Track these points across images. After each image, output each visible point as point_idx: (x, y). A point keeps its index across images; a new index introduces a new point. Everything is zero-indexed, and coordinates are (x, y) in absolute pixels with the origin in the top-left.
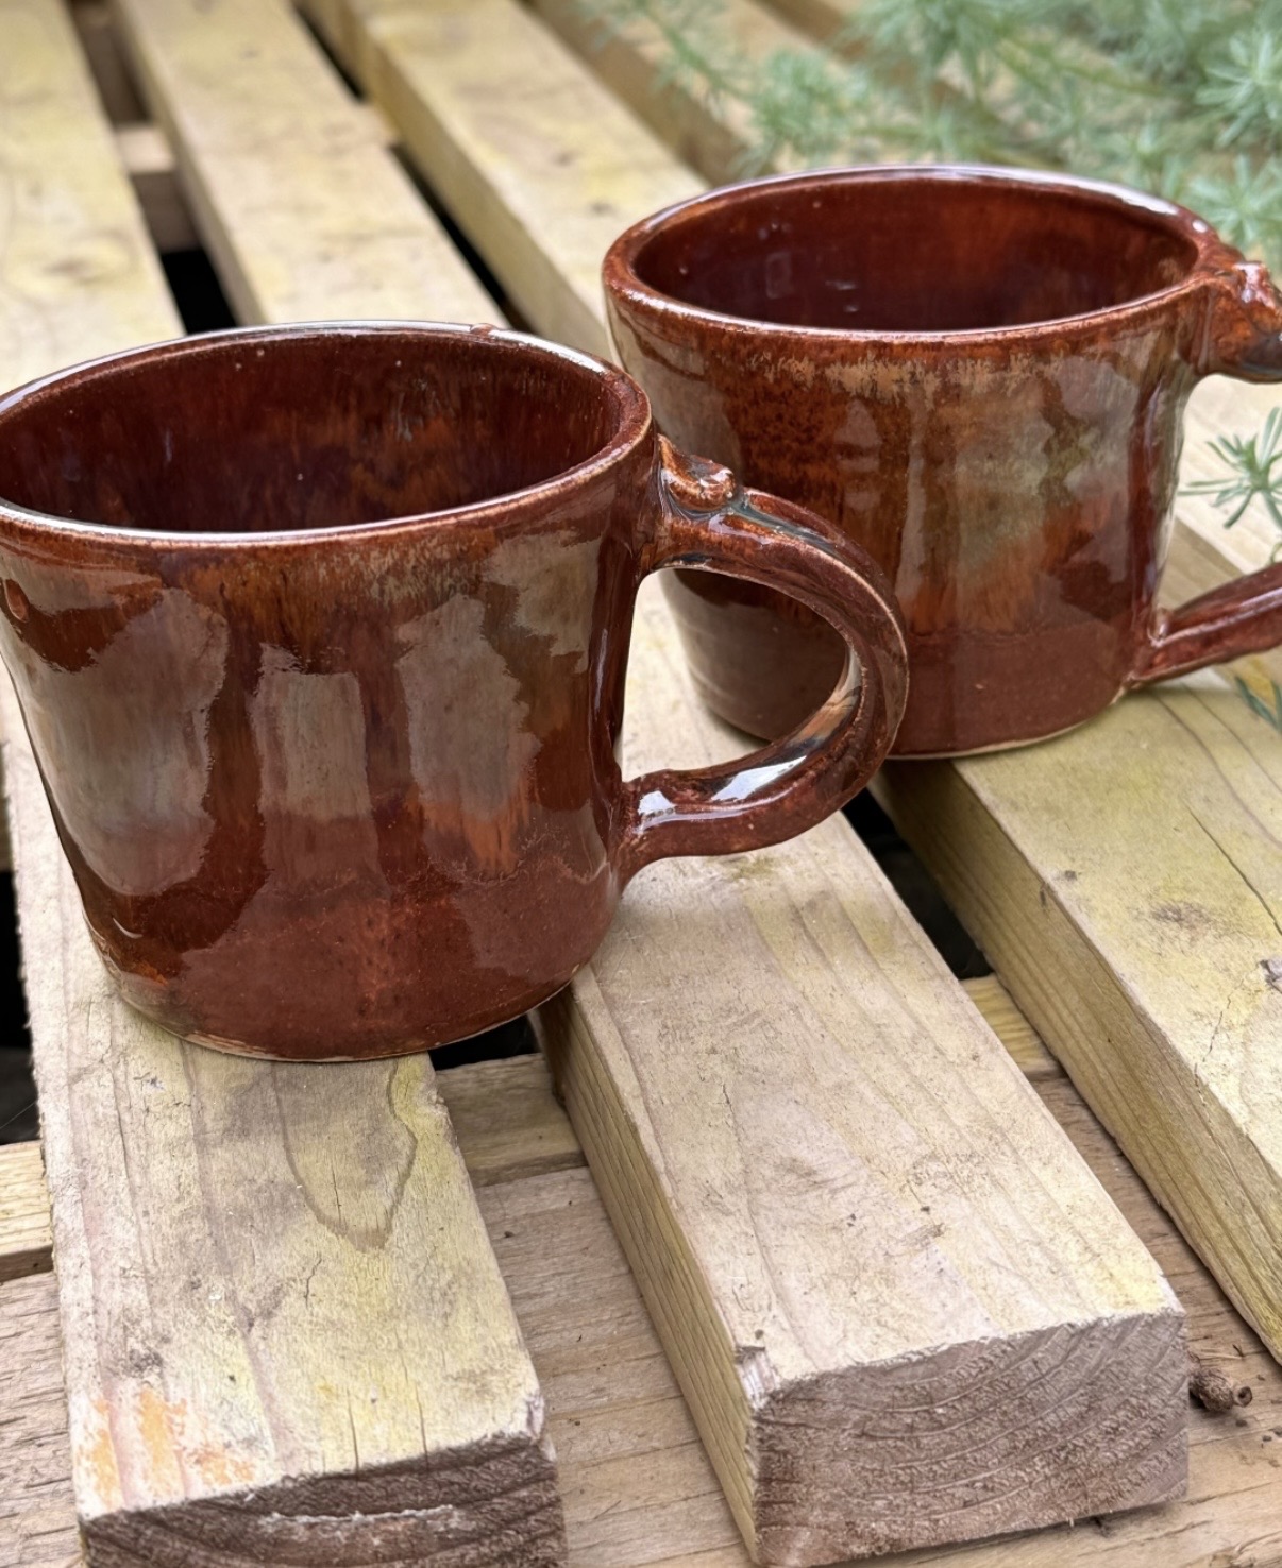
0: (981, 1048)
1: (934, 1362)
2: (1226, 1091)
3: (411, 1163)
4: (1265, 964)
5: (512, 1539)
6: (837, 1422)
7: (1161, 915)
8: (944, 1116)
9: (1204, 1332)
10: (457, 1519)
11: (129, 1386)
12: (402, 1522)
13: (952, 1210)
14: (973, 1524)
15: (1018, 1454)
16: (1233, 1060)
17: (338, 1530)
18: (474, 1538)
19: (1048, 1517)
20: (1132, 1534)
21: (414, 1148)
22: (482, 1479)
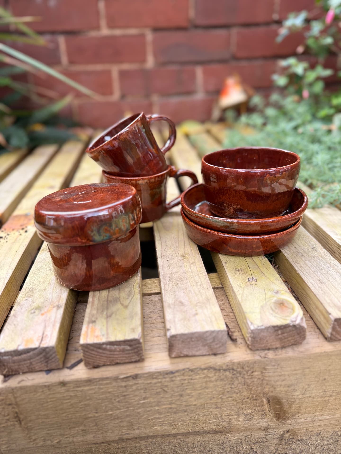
0: (209, 287)
1: (193, 334)
2: (239, 297)
3: (133, 296)
4: (248, 278)
5: (136, 350)
6: (179, 340)
7: (236, 270)
8: (202, 297)
9: (234, 327)
10: (128, 348)
11: (91, 325)
12: (122, 347)
13: (200, 311)
14: (197, 353)
15: (204, 346)
16: (241, 292)
17: (113, 347)
18: (131, 350)
19: (207, 353)
20: (219, 356)
21: (134, 294)
22: (132, 343)
